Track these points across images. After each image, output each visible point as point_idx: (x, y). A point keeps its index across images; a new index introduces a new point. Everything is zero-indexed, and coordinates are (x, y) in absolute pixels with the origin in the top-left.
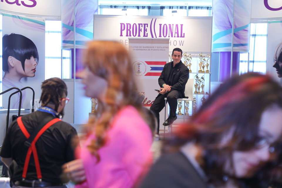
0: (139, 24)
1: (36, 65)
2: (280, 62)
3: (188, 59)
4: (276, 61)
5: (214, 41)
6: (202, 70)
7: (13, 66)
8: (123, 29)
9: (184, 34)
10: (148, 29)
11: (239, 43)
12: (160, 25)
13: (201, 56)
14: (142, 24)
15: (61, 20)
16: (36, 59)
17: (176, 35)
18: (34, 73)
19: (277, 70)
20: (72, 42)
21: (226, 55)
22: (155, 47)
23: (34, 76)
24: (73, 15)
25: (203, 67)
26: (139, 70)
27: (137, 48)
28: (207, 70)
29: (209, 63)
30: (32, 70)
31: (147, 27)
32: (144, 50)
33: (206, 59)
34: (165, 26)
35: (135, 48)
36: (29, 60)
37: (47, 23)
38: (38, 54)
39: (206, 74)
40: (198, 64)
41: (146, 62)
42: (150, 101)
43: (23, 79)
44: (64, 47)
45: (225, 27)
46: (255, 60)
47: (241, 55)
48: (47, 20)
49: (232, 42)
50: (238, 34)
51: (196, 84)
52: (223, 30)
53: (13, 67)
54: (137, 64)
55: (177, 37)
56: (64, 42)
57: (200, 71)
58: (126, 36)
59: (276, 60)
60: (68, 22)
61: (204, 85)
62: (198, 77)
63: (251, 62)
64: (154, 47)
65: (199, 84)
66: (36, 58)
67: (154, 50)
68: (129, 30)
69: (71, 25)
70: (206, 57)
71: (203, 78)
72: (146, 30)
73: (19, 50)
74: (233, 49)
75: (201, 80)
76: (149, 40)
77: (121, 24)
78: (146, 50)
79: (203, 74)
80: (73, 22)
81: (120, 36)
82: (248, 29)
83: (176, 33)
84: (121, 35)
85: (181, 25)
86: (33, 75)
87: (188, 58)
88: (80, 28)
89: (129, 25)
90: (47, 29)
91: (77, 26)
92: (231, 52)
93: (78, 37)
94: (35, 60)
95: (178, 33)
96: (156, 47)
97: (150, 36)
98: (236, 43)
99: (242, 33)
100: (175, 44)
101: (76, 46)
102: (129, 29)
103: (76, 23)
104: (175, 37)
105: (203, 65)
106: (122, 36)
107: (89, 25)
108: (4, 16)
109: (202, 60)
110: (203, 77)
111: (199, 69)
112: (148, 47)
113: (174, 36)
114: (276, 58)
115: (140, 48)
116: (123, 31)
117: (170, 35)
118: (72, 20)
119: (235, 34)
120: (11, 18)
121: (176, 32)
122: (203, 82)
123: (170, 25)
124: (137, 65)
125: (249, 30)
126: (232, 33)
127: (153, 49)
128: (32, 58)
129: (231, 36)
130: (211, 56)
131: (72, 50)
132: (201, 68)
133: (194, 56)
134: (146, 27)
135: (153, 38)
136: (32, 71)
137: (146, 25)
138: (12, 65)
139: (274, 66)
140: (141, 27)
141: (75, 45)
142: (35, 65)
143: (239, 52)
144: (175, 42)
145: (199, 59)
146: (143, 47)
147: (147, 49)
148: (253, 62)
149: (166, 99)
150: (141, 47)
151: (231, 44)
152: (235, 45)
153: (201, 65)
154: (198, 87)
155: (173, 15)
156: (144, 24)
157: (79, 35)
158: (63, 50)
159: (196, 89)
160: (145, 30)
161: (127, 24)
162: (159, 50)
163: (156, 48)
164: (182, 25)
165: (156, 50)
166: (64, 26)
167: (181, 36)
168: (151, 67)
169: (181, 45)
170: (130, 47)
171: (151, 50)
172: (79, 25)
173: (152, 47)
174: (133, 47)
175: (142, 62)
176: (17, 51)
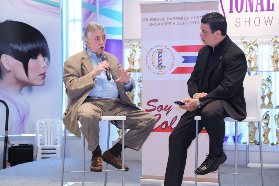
1: (46, 68)
9: (273, 5)
16: (46, 58)
17: (259, 8)
18: (43, 80)
22: (190, 18)
23: (43, 84)
26: (160, 63)
27: (157, 22)
30: (40, 75)
32: (170, 23)
35: (152, 22)
36: (35, 60)
38: (49, 51)
43: (25, 89)
53: (9, 71)
54: (158, 51)
55: (261, 11)
64: (188, 18)
67: (189, 23)
69: (93, 3)
73: (19, 45)
78: (174, 24)
83: (259, 4)
86: (41, 83)
88: (106, 7)
91: (101, 4)
93: (103, 21)
94: (45, 60)
95: (262, 4)
96: (193, 18)
100: (257, 23)
104: (256, 11)
112: (177, 19)
113: (254, 9)
115: (163, 22)
117: (249, 9)
121: (259, 2)
124: (158, 54)
127: (187, 21)
128: (40, 58)
138: (7, 67)
142: (44, 67)
144: (257, 20)
146: (168, 19)
147: (176, 21)
150: (164, 19)
157: (104, 18)
162: (198, 23)
163: (193, 20)
165: (193, 23)
166: (84, 5)
167: (268, 9)
168: (183, 57)
169: (269, 24)
170: (143, 20)
171: (182, 23)
172: (104, 2)
173: (185, 18)
174: (149, 20)
175: (166, 47)
176: (16, 47)
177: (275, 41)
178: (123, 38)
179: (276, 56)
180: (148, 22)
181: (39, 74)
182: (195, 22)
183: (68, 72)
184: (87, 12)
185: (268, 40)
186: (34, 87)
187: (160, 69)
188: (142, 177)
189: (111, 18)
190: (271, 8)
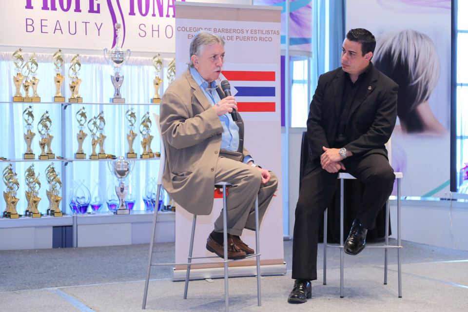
11: (301, 37)
17: (171, 12)
22: (245, 32)
49: (286, 35)
50: (297, 14)
55: (173, 16)
58: (43, 8)
64: (242, 32)
67: (244, 38)
74: (290, 51)
76: (230, 9)
81: (27, 7)
83: (171, 6)
84: (29, 6)
95: (174, 6)
96: (249, 32)
98: (294, 36)
99: (304, 13)
100: (169, 35)
104: (168, 16)
106: (32, 8)
112: (227, 31)
113: (165, 13)
117: (157, 12)
119: (291, 15)
121: (171, 4)
126: (285, 11)
127: (240, 35)
144: (169, 29)
146: (215, 30)
147: (225, 35)
152: (293, 41)
162: (255, 39)
163: (249, 35)
165: (248, 38)
170: (179, 29)
171: (235, 38)
173: (239, 31)
174: (188, 29)
180: (186, 33)
182: (252, 37)
183: (174, 112)
188: (175, 268)
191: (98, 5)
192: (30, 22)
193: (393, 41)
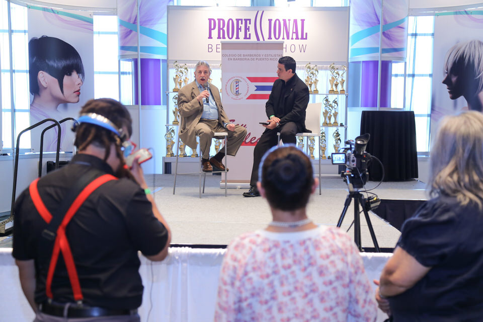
0: (237, 20)
1: (80, 85)
2: (453, 76)
3: (312, 73)
4: (446, 75)
5: (352, 44)
6: (335, 90)
7: (45, 86)
8: (212, 27)
9: (306, 34)
10: (252, 27)
12: (270, 21)
13: (333, 68)
14: (241, 20)
15: (117, 15)
16: (80, 75)
17: (295, 36)
18: (78, 97)
19: (448, 89)
20: (135, 49)
21: (371, 66)
23: (78, 101)
24: (136, 6)
25: (336, 85)
26: (237, 90)
27: (234, 57)
28: (342, 89)
29: (345, 79)
30: (75, 92)
31: (250, 23)
32: (245, 59)
33: (341, 72)
34: (277, 22)
35: (231, 57)
36: (69, 77)
37: (96, 19)
38: (83, 68)
39: (340, 96)
40: (329, 80)
41: (249, 78)
42: (255, 138)
43: (61, 106)
44: (123, 57)
45: (369, 22)
46: (415, 73)
47: (394, 65)
48: (95, 14)
49: (380, 47)
51: (326, 111)
52: (366, 28)
53: (46, 88)
54: (235, 81)
55: (296, 39)
56: (123, 48)
57: (332, 92)
58: (218, 38)
59: (447, 73)
60: (127, 18)
61: (337, 113)
62: (329, 100)
63: (409, 75)
64: (260, 55)
65: (330, 111)
66: (80, 73)
67: (261, 59)
68: (222, 29)
69: (133, 22)
70: (341, 70)
71: (335, 102)
72: (249, 29)
73: (54, 61)
75: (333, 104)
76: (253, 44)
77: (210, 20)
78: (248, 59)
79: (336, 96)
80: (136, 17)
81: (209, 38)
82: (404, 25)
83: (294, 33)
84: (210, 37)
85: (301, 20)
86: (76, 100)
87: (313, 71)
88: (147, 27)
89: (221, 21)
90: (96, 28)
91: (142, 24)
92: (378, 61)
93: (144, 41)
94: (79, 77)
95: (297, 33)
97: (254, 39)
99: (395, 32)
100: (293, 50)
101: (141, 55)
102: (221, 27)
103: (140, 19)
104: (292, 39)
105: (335, 82)
106: (212, 38)
107: (160, 22)
108: (30, 9)
109: (335, 74)
110: (336, 100)
111: (330, 89)
112: (251, 55)
113: (290, 37)
114: (447, 70)
115: (240, 57)
116: (212, 31)
117: (285, 37)
118: (134, 15)
119: (384, 33)
120: (41, 12)
121: (294, 31)
122: (335, 107)
123: (284, 21)
124: (235, 83)
125: (406, 27)
126: (379, 31)
127: (259, 57)
128: (75, 74)
129: (379, 36)
130: (348, 68)
131: (136, 61)
132: (332, 87)
133: (322, 69)
134: (248, 25)
135: (258, 42)
136: (75, 94)
137: (248, 21)
138: (44, 84)
139: (444, 82)
140: (240, 25)
141: (140, 53)
143: (391, 62)
144: (293, 47)
145: (329, 72)
146: (244, 55)
147: (250, 58)
148: (413, 76)
149: (279, 134)
150: (240, 55)
151: (378, 48)
152: (384, 51)
153: (333, 82)
154: (328, 115)
155: (289, 5)
156: (245, 19)
157: (145, 37)
158: (121, 61)
159: (325, 119)
160: (247, 29)
161: (219, 20)
163: (264, 57)
164: (303, 21)
165: (263, 59)
166: (122, 24)
167: (302, 38)
168: (256, 86)
169: (303, 51)
170: (223, 55)
171: (255, 59)
172: (145, 22)
173: (257, 56)
174: (228, 55)
175: (242, 78)
176: (51, 63)
177: (309, 68)
178: (168, 58)
179: (310, 80)
181: (73, 91)
182: (265, 59)
184: (126, 31)
185: (302, 65)
186: (69, 104)
187: (237, 95)
188: (221, 181)
189: (151, 37)
190: (305, 37)
191: (250, 34)
192: (210, 46)
193: (465, 48)
